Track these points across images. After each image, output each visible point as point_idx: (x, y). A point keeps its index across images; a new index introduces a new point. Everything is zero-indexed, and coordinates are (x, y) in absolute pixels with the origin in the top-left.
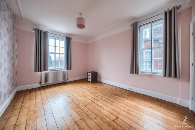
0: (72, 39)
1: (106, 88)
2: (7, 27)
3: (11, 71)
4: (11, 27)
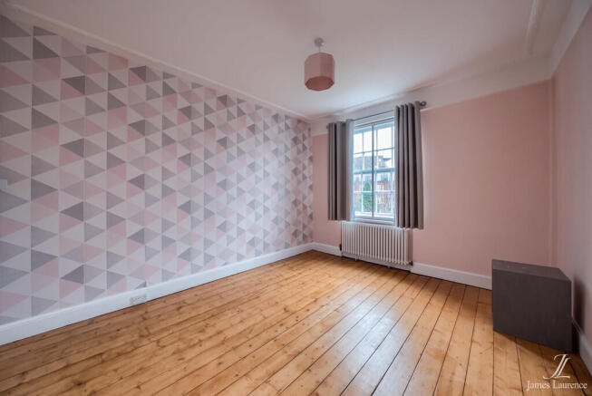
2: (273, 148)
3: (287, 213)
4: (289, 143)
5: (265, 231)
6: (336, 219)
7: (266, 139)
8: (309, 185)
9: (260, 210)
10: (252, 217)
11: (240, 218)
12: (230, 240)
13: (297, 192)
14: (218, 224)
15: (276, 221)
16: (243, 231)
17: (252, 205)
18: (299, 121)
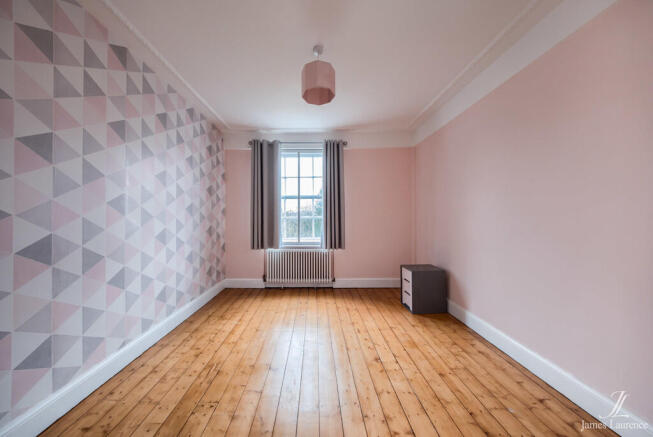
0: (345, 144)
1: (465, 369)
2: (188, 156)
3: (202, 246)
4: (204, 152)
5: (178, 274)
6: (262, 247)
7: (180, 140)
8: (222, 208)
9: (172, 245)
10: (162, 255)
11: (146, 260)
12: (130, 300)
13: (211, 217)
14: (109, 277)
15: (190, 258)
16: (151, 280)
17: (162, 238)
18: (214, 127)
